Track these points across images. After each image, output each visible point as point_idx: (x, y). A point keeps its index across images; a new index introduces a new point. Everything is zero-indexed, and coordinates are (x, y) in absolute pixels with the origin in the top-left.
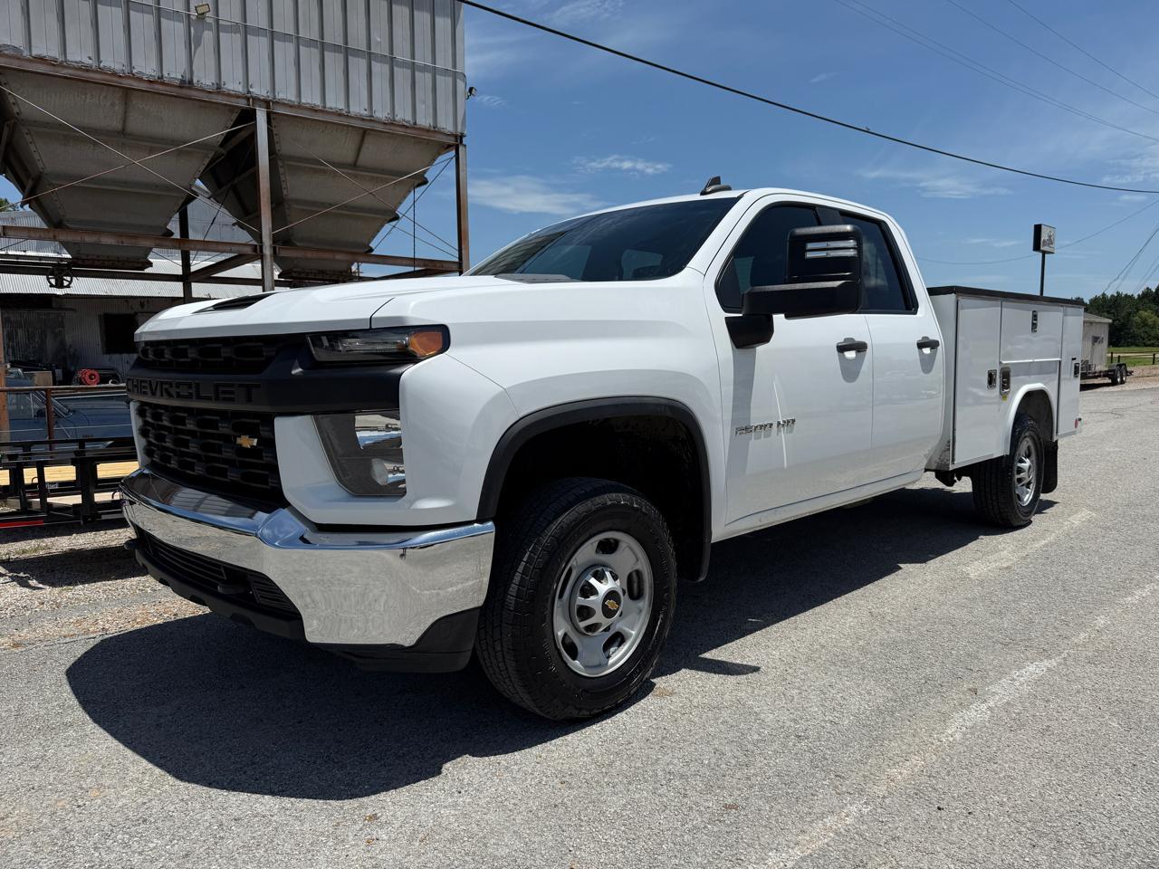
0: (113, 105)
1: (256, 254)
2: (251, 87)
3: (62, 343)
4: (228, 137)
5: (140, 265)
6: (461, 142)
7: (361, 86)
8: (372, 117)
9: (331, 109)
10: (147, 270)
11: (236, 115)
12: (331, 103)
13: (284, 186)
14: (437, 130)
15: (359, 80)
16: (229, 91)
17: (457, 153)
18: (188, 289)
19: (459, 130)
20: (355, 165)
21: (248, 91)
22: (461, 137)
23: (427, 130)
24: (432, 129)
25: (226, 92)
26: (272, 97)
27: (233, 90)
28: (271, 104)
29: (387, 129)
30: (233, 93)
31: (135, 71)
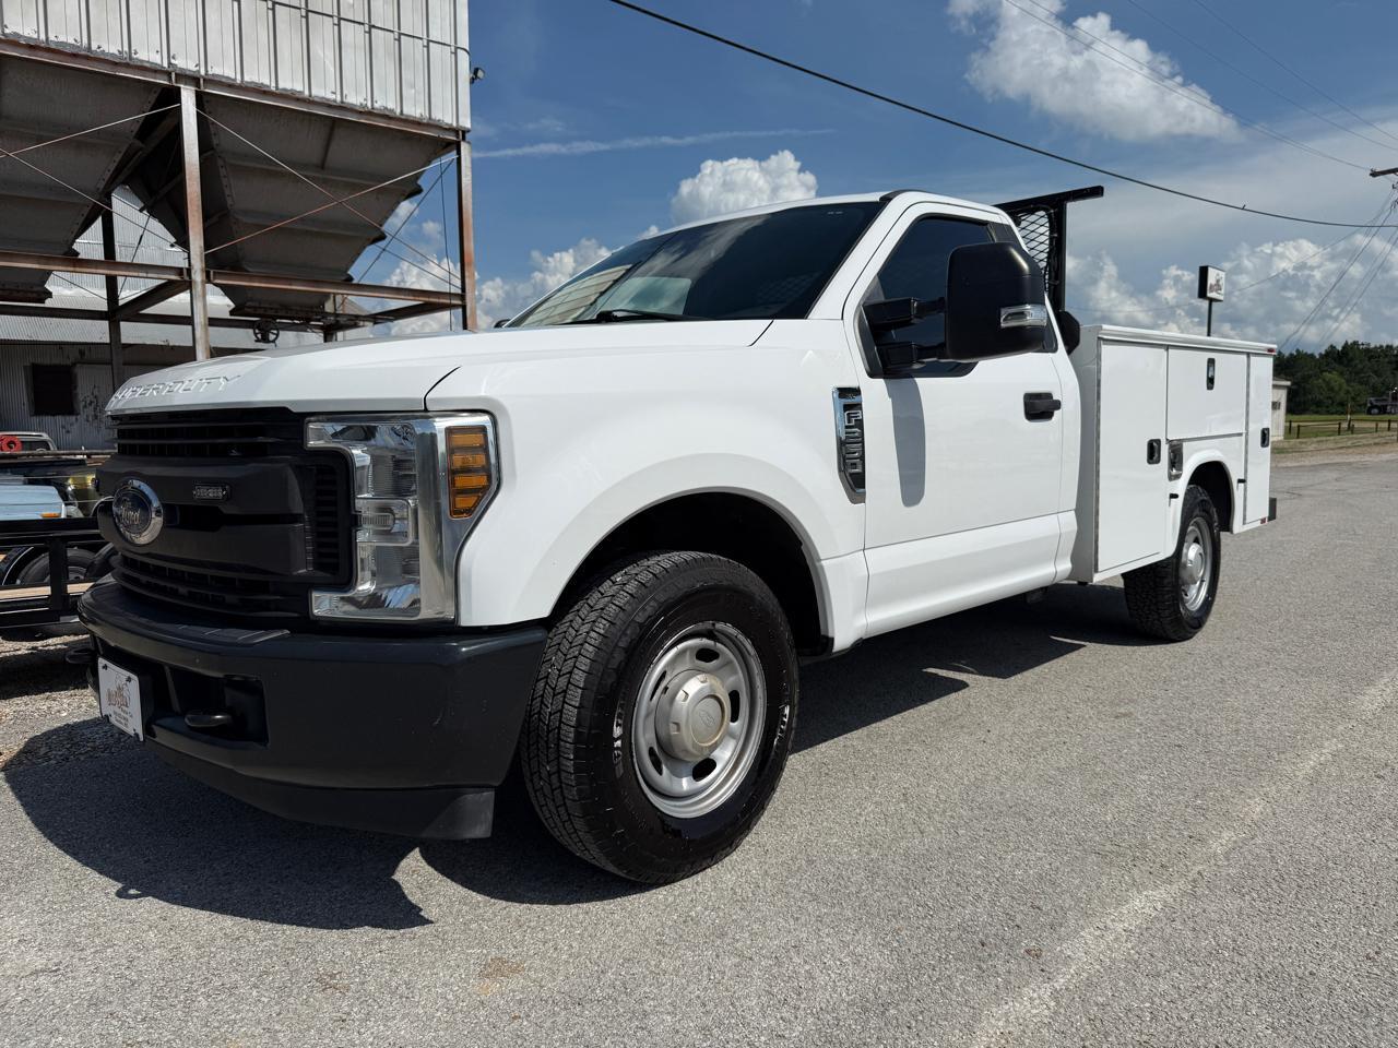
1: (186, 283)
2: (174, 58)
4: (147, 124)
5: (36, 297)
6: (464, 139)
7: (327, 62)
8: (342, 102)
9: (285, 90)
10: (49, 303)
11: (156, 96)
12: (286, 84)
13: (227, 192)
14: (431, 122)
15: (324, 53)
16: (142, 61)
17: (459, 153)
18: (115, 331)
19: (461, 124)
20: (322, 166)
21: (170, 64)
22: (464, 132)
23: (417, 123)
24: (425, 121)
25: (139, 64)
26: (203, 72)
27: (148, 62)
28: (202, 82)
29: (362, 119)
30: (147, 65)
31: (7, 31)
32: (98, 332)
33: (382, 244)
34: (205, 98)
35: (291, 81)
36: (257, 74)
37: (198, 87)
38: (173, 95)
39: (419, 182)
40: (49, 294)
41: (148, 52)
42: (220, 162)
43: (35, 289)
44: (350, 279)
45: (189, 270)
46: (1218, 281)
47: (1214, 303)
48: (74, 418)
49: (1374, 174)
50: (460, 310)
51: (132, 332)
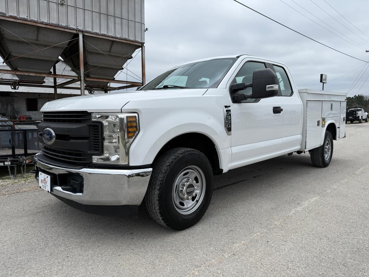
0: (34, 31)
1: (79, 79)
3: (13, 107)
4: (70, 42)
5: (41, 83)
6: (143, 45)
7: (112, 27)
8: (115, 37)
9: (103, 34)
10: (44, 84)
11: (73, 36)
12: (103, 32)
13: (87, 58)
14: (136, 41)
15: (111, 25)
16: (71, 28)
17: (142, 49)
18: (55, 91)
19: (143, 42)
20: (110, 52)
21: (77, 28)
23: (133, 41)
25: (70, 28)
26: (84, 30)
28: (84, 32)
29: (120, 41)
30: (72, 29)
31: (41, 21)
32: (51, 91)
33: (121, 70)
34: (84, 36)
35: (104, 32)
36: (96, 30)
37: (83, 33)
38: (77, 36)
39: (132, 56)
40: (44, 82)
41: (72, 26)
42: (86, 51)
43: (42, 81)
44: (114, 79)
45: (80, 77)
46: (325, 78)
48: (37, 112)
49: (367, 52)
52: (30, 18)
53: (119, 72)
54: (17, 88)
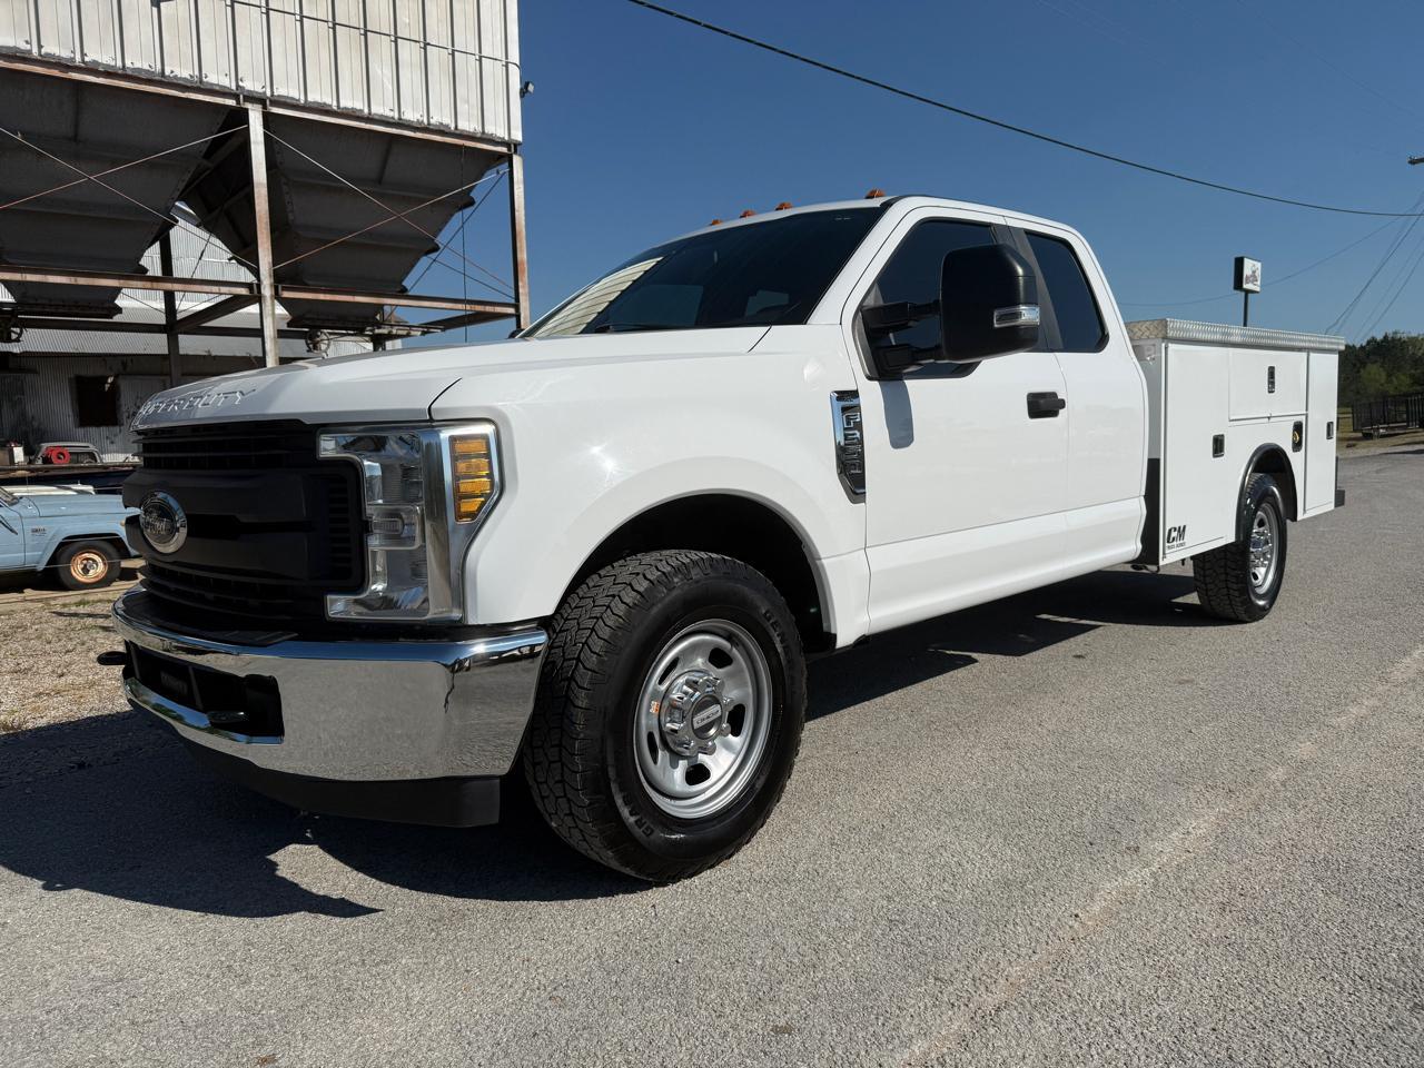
0: (61, 102)
1: (255, 296)
2: (241, 81)
3: (23, 414)
4: (214, 145)
5: (105, 312)
6: (516, 151)
7: (386, 81)
8: (400, 119)
9: (346, 108)
10: (117, 318)
11: (222, 117)
12: (347, 102)
13: (289, 208)
14: (484, 136)
15: (382, 72)
16: (213, 85)
17: (511, 166)
18: (173, 343)
19: (513, 137)
20: (380, 181)
21: (238, 86)
22: (515, 146)
23: (472, 137)
24: (479, 135)
25: (209, 87)
26: (269, 94)
27: (218, 85)
28: (268, 102)
29: (419, 135)
30: (217, 88)
31: (87, 59)
32: (157, 344)
33: (433, 255)
34: (270, 119)
35: (352, 100)
36: (320, 94)
37: (265, 107)
38: (240, 117)
39: (471, 196)
40: (119, 310)
41: (217, 76)
42: (283, 180)
43: (107, 305)
44: (404, 290)
45: (259, 286)
46: (1254, 272)
47: (1250, 295)
48: (117, 429)
49: (1413, 162)
50: (514, 320)
51: (190, 344)
52: (40, 47)
53: (424, 261)
54: (14, 336)
